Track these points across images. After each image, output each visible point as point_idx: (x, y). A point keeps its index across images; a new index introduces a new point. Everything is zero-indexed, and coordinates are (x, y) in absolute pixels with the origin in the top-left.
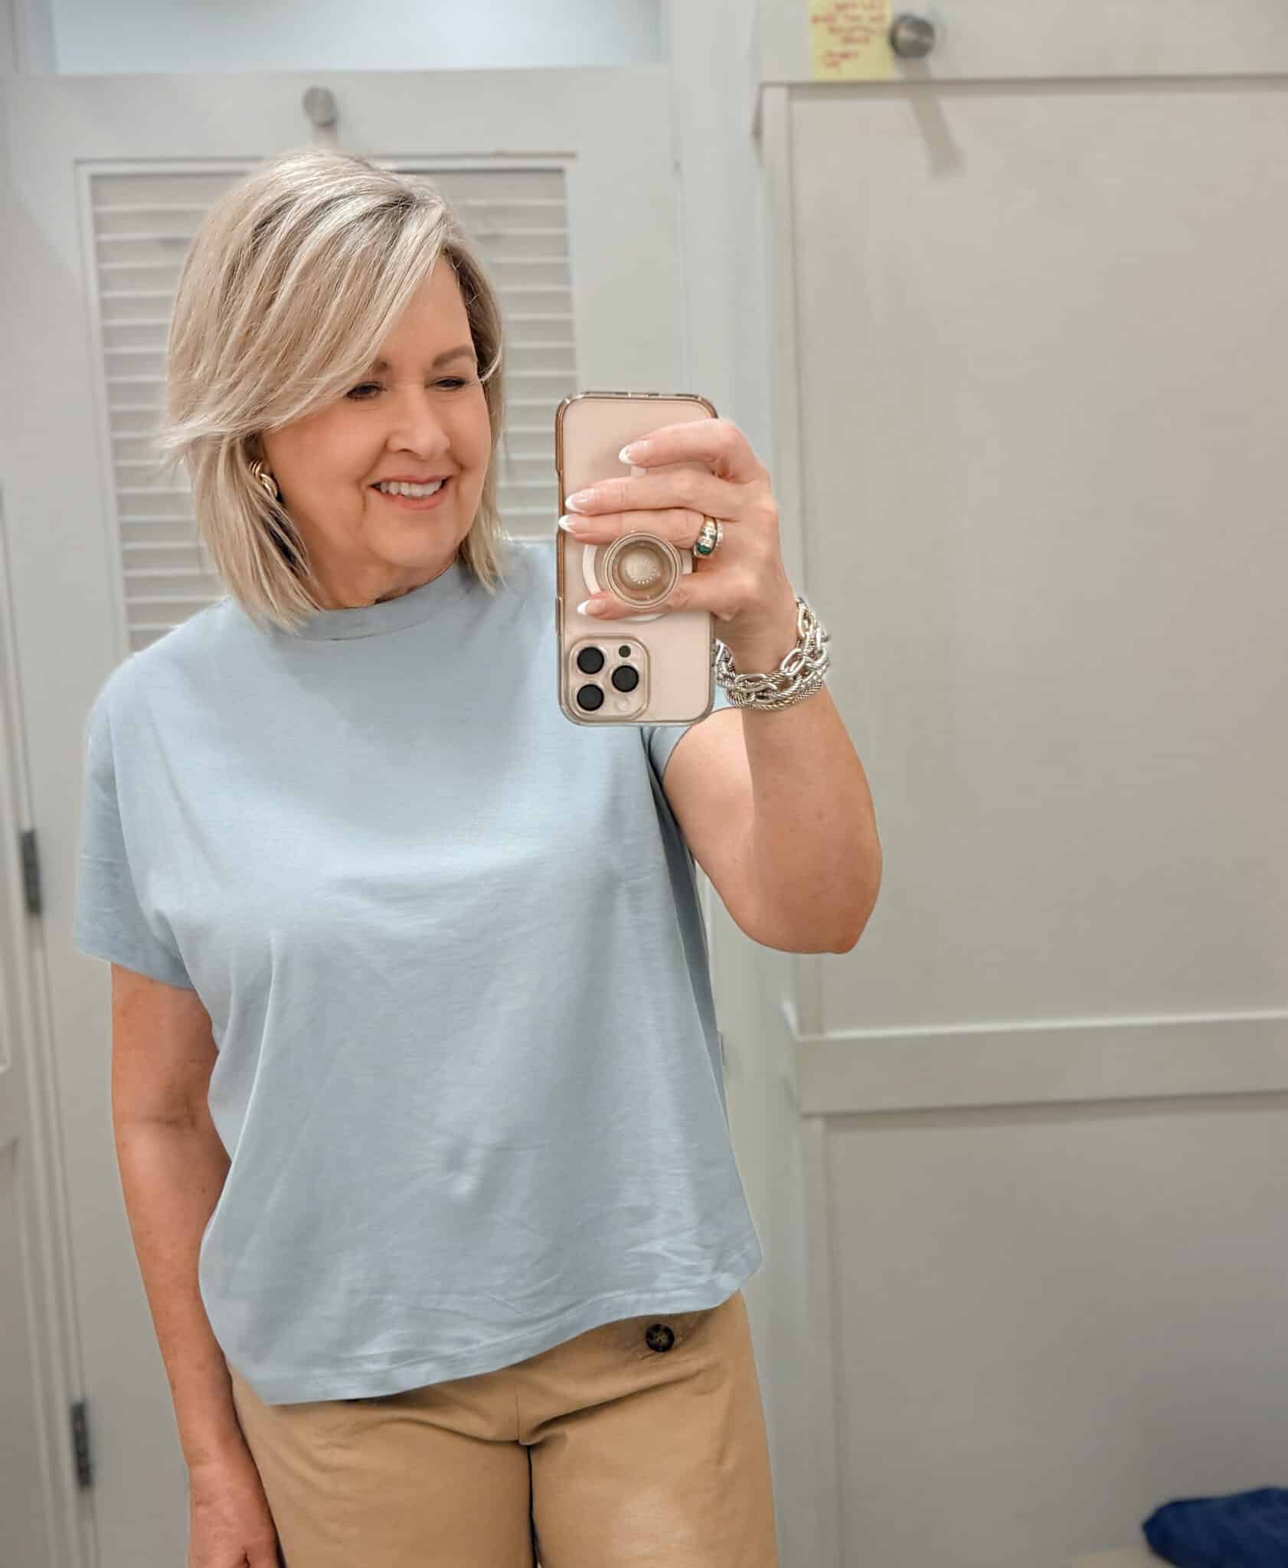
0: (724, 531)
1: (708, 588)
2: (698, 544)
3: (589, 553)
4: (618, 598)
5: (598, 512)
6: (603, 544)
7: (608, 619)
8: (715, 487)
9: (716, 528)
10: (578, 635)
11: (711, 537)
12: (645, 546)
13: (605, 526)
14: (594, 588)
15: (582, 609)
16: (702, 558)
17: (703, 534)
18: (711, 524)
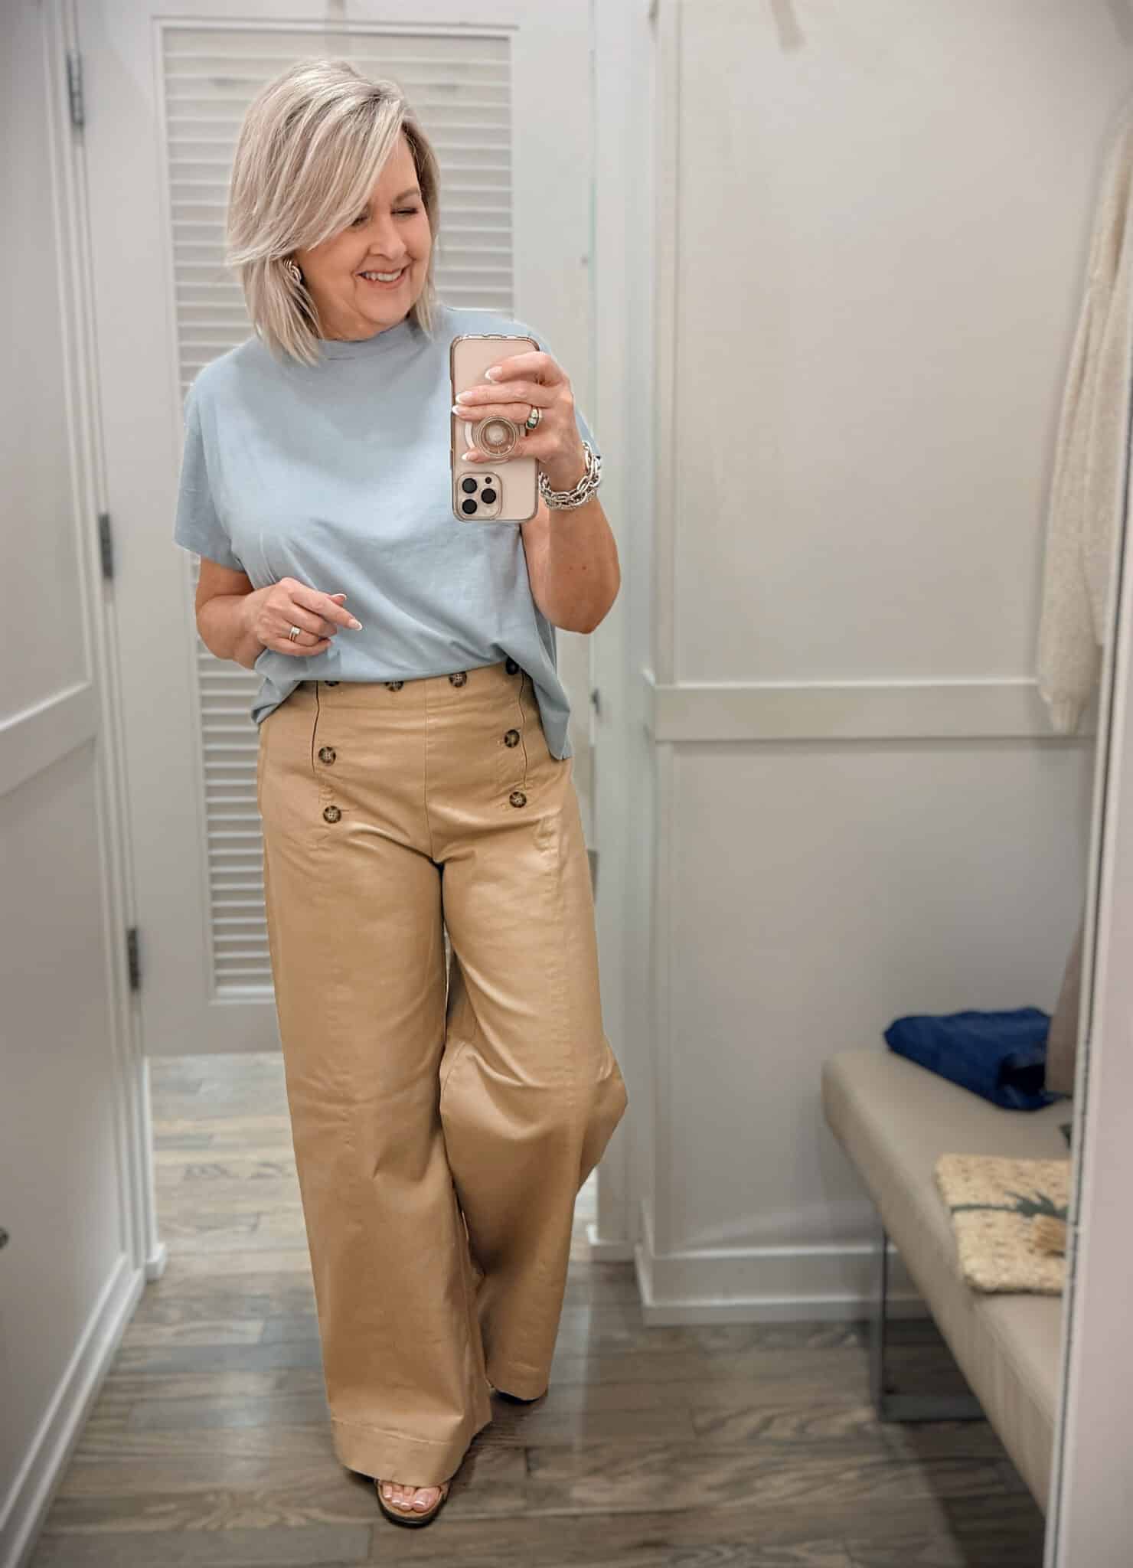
0: (543, 415)
1: (534, 445)
2: (528, 421)
3: (468, 427)
4: (486, 453)
5: (473, 404)
6: (476, 422)
7: (479, 463)
8: (536, 389)
9: (538, 412)
10: (463, 472)
11: (535, 418)
12: (498, 422)
13: (477, 412)
14: (472, 445)
15: (464, 457)
16: (531, 430)
17: (530, 416)
18: (535, 411)
